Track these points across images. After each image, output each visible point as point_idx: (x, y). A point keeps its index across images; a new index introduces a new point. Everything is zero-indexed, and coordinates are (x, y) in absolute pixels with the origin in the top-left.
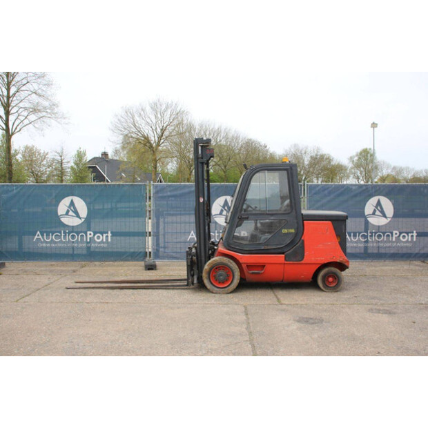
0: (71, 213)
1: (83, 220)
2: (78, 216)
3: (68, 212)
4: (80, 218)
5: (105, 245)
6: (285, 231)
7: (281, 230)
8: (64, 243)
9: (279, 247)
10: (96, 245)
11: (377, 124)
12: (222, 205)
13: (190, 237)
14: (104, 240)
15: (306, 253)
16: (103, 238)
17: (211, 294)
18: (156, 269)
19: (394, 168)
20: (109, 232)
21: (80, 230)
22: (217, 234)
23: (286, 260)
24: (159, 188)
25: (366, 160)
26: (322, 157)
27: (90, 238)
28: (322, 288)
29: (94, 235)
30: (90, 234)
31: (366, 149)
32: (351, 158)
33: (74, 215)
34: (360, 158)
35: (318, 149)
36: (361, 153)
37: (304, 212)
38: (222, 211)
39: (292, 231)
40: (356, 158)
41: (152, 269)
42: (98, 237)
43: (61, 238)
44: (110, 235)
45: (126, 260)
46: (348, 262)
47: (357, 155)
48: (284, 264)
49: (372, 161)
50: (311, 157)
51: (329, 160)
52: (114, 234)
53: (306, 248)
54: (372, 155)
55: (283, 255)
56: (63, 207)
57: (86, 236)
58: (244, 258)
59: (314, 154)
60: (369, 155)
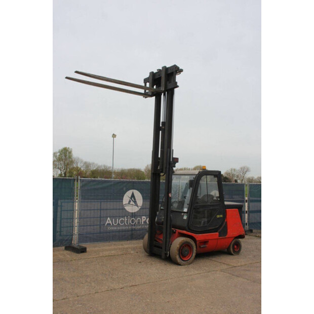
6: (218, 216)
13: (107, 222)
15: (228, 231)
17: (180, 266)
18: (86, 252)
19: (85, 163)
25: (66, 156)
28: (232, 253)
31: (66, 148)
37: (226, 203)
39: (221, 216)
40: (58, 154)
48: (218, 239)
49: (70, 157)
54: (70, 153)
55: (217, 233)
58: (199, 237)
60: (68, 152)
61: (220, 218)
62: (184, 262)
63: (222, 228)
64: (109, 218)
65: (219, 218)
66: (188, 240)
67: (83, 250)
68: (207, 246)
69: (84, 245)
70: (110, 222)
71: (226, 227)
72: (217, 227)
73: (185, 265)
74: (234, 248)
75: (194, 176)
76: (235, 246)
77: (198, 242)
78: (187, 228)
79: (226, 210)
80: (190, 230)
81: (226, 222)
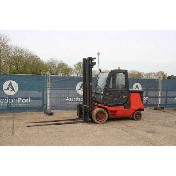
0: (10, 89)
1: (16, 92)
2: (13, 90)
3: (8, 88)
4: (15, 91)
5: (27, 104)
6: (124, 97)
7: (123, 96)
8: (6, 104)
9: (122, 103)
10: (23, 104)
11: (99, 53)
12: (80, 86)
13: (67, 99)
14: (27, 102)
15: (131, 106)
16: (26, 101)
17: (97, 124)
20: (30, 98)
21: (14, 97)
22: (78, 98)
23: (124, 109)
24: (53, 77)
26: (63, 64)
27: (20, 101)
28: (135, 119)
29: (22, 100)
30: (20, 99)
32: (74, 65)
33: (12, 90)
34: (78, 66)
35: (62, 61)
36: (78, 64)
38: (80, 88)
39: (127, 97)
40: (76, 65)
41: (52, 115)
42: (24, 101)
43: (4, 101)
44: (30, 99)
45: (37, 111)
46: (144, 109)
47: (77, 64)
48: (124, 110)
50: (59, 64)
51: (66, 65)
52: (32, 99)
53: (131, 104)
55: (123, 107)
56: (5, 85)
57: (18, 100)
59: (60, 63)
61: (126, 98)
62: (100, 122)
63: (127, 104)
64: (68, 98)
65: (124, 98)
66: (102, 110)
67: (52, 114)
68: (116, 114)
69: (52, 111)
70: (69, 99)
71: (130, 104)
72: (123, 103)
73: (100, 124)
74: (136, 116)
75: (108, 73)
76: (138, 116)
77: (109, 112)
78: (102, 103)
79: (130, 94)
80: (104, 104)
81: (130, 101)
